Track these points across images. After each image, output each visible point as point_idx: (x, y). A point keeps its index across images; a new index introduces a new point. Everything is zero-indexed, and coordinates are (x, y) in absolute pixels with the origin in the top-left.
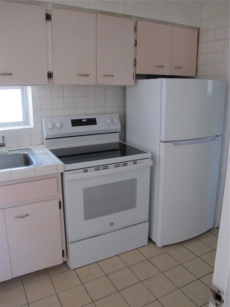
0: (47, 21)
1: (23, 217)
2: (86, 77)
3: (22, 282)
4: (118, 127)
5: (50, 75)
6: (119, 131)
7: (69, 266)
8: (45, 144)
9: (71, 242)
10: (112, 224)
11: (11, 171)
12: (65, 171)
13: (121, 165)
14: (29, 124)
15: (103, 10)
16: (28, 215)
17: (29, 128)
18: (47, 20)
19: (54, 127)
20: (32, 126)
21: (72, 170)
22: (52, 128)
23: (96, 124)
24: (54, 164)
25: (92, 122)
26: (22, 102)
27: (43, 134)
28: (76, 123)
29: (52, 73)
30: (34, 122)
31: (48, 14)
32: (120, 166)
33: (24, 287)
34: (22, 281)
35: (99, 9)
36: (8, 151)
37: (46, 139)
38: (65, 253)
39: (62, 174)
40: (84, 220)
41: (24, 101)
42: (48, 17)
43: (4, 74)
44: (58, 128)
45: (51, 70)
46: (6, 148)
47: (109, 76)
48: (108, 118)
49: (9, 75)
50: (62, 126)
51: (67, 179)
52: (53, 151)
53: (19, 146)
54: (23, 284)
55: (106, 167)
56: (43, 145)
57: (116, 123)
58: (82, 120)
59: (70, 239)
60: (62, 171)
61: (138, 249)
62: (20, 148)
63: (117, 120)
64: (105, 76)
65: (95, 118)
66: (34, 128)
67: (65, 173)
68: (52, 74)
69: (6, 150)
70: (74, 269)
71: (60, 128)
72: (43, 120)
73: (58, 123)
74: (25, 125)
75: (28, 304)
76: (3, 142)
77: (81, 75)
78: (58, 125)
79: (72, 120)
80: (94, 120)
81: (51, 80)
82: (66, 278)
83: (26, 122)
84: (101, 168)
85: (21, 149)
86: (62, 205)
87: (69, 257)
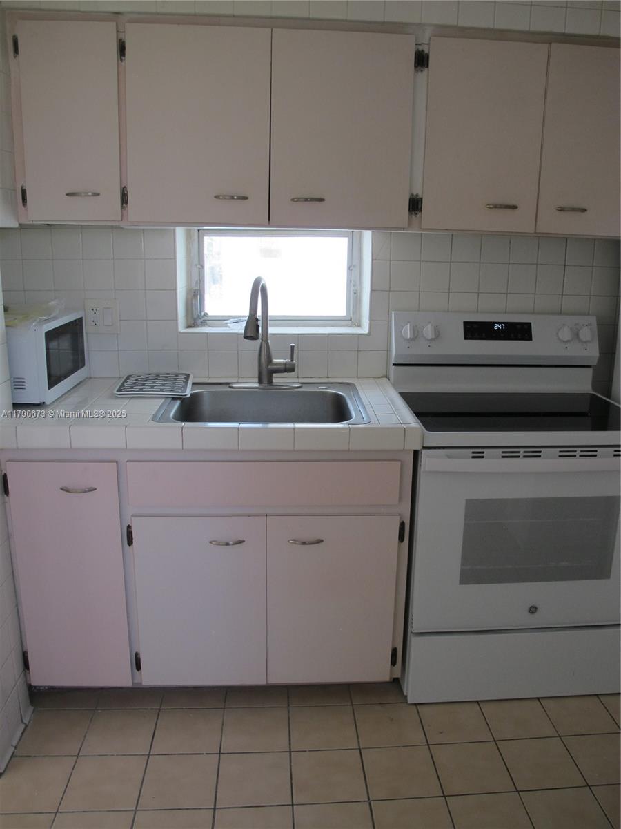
0: (417, 71)
1: (310, 544)
2: (509, 211)
3: (288, 700)
4: (593, 352)
5: (415, 205)
6: (594, 363)
7: (405, 694)
8: (392, 379)
9: (416, 631)
10: (533, 610)
11: (294, 428)
12: (424, 448)
13: (578, 453)
14: (359, 326)
15: (569, 30)
16: (320, 541)
17: (356, 334)
18: (419, 68)
19: (417, 336)
20: (365, 329)
21: (444, 448)
22: (412, 340)
23: (530, 339)
24: (399, 426)
25: (520, 331)
26: (349, 268)
27: (388, 350)
28: (475, 330)
29: (421, 199)
30: (371, 320)
31: (423, 51)
32: (575, 456)
33: (289, 712)
34: (288, 698)
35: (559, 29)
36: (302, 383)
37: (394, 365)
38: (399, 656)
39: (416, 454)
40: (458, 582)
41: (354, 266)
42: (421, 60)
43: (306, 200)
44: (428, 340)
45: (417, 191)
46: (298, 377)
47: (574, 210)
48: (564, 325)
49: (317, 202)
50: (438, 335)
51: (427, 469)
52: (407, 397)
53: (330, 376)
54: (289, 705)
55: (535, 452)
56: (385, 379)
57: (586, 342)
58: (493, 324)
59: (415, 626)
60: (418, 447)
61: (600, 697)
62: (331, 380)
63: (589, 332)
64: (562, 209)
65: (530, 323)
66: (369, 334)
67: (424, 452)
68: (420, 203)
69: (296, 380)
70: (415, 704)
71: (432, 339)
72: (393, 315)
73: (429, 326)
74: (351, 326)
75: (290, 752)
76: (292, 360)
77: (496, 207)
78: (428, 332)
79: (466, 324)
80: (526, 327)
81: (418, 216)
82: (392, 720)
83: (353, 319)
84: (521, 454)
85: (332, 383)
86: (407, 532)
87: (407, 669)
